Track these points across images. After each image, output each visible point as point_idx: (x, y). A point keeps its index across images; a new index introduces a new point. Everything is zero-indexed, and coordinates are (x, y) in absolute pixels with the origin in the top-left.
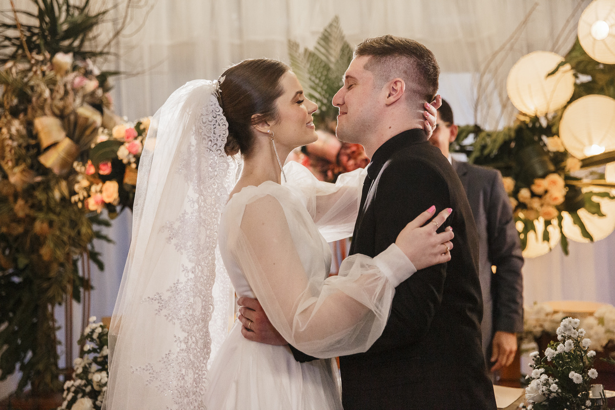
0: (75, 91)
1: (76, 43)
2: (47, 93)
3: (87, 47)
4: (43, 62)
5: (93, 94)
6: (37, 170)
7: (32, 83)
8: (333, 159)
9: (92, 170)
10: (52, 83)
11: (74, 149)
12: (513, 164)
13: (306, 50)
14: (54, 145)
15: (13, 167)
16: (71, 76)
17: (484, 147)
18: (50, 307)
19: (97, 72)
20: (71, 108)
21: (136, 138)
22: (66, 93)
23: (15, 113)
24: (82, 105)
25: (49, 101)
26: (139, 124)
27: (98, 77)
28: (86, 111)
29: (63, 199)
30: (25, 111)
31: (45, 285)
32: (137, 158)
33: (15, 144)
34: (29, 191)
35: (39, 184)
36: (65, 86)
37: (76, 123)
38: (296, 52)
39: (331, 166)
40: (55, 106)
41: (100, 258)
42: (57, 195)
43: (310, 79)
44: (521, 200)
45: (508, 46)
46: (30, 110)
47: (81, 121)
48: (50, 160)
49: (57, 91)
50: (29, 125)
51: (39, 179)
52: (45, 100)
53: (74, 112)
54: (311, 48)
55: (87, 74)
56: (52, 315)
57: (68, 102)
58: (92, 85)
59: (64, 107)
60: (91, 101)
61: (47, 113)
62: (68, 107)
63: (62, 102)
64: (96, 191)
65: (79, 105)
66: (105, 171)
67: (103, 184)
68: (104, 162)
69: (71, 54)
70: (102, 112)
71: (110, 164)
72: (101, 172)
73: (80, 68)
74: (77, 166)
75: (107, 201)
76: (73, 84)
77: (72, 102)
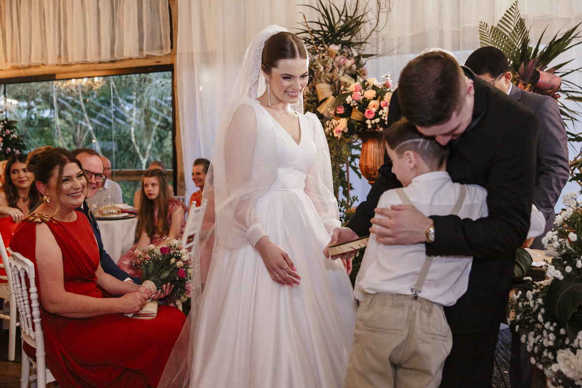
0: (340, 67)
2: (322, 69)
3: (354, 40)
4: (324, 52)
5: (350, 68)
14: (325, 100)
16: (338, 59)
19: (355, 54)
20: (336, 77)
22: (333, 68)
24: (344, 76)
25: (323, 73)
26: (365, 82)
27: (355, 58)
28: (346, 79)
30: (312, 81)
36: (333, 64)
37: (339, 85)
38: (485, 29)
40: (327, 76)
46: (314, 80)
47: (342, 84)
49: (328, 67)
50: (314, 89)
52: (321, 73)
53: (338, 80)
54: (495, 26)
55: (349, 56)
57: (335, 74)
58: (350, 63)
59: (332, 77)
60: (349, 73)
61: (323, 81)
62: (334, 77)
63: (331, 74)
64: (336, 124)
65: (341, 75)
66: (341, 111)
67: (340, 120)
68: (340, 106)
69: (340, 45)
70: (356, 79)
71: (343, 107)
72: (338, 112)
73: (345, 53)
74: (330, 110)
75: (341, 130)
76: (339, 62)
77: (337, 74)
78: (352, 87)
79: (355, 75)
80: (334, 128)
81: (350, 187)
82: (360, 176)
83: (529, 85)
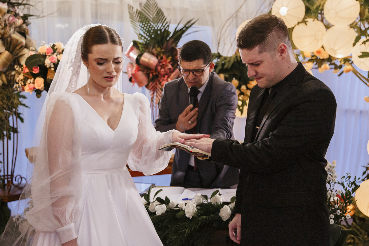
0: (11, 25)
5: (20, 27)
8: (154, 68)
9: (27, 70)
11: (11, 57)
12: (237, 73)
13: (137, 10)
16: (7, 16)
17: (223, 65)
19: (21, 15)
20: (8, 33)
21: (53, 53)
22: (6, 25)
24: (14, 33)
26: (54, 45)
27: (22, 17)
28: (17, 36)
29: (4, 84)
32: (56, 65)
36: (5, 21)
37: (11, 42)
38: (132, 11)
39: (152, 72)
41: (21, 116)
43: (140, 26)
44: (242, 91)
45: (235, 16)
47: (14, 41)
53: (10, 36)
54: (140, 9)
55: (16, 15)
57: (7, 31)
58: (19, 22)
59: (4, 33)
60: (19, 31)
62: (6, 33)
63: (3, 31)
64: (30, 82)
65: (12, 32)
66: (36, 71)
67: (35, 79)
68: (36, 67)
69: (7, 3)
70: (25, 37)
71: (39, 68)
72: (34, 72)
73: (12, 12)
74: (16, 67)
75: (37, 88)
76: (8, 20)
77: (9, 30)
78: (42, 49)
79: (24, 34)
80: (25, 85)
81: (15, 131)
82: (22, 120)
83: (170, 58)
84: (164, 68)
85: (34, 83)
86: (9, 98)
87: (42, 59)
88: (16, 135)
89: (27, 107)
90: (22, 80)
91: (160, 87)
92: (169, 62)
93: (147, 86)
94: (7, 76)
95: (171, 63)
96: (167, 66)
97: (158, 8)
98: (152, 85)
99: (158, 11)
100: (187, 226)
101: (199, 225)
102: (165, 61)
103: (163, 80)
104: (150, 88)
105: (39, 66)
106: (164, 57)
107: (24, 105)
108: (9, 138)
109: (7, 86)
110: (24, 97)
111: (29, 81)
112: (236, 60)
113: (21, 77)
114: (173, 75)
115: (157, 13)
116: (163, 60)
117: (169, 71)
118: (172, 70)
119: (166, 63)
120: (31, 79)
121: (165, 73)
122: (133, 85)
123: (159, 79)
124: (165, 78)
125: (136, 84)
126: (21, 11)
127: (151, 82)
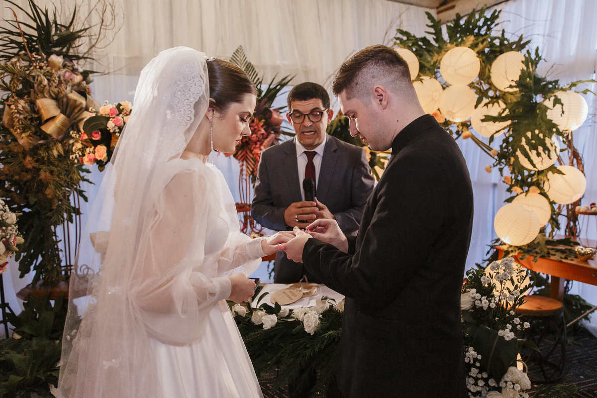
0: (67, 82)
1: (65, 50)
2: (45, 82)
3: (71, 52)
4: (41, 60)
5: (79, 84)
6: (40, 136)
7: (33, 74)
9: (86, 137)
10: (49, 75)
11: (67, 122)
14: (52, 118)
15: (21, 133)
16: (62, 72)
18: (52, 227)
19: (81, 70)
20: (63, 92)
21: (118, 115)
22: (60, 82)
23: (20, 95)
24: (71, 92)
25: (47, 87)
26: (119, 105)
27: (82, 73)
28: (74, 96)
29: (60, 156)
30: (29, 94)
31: (49, 214)
32: (121, 129)
33: (22, 117)
34: (34, 150)
35: (41, 145)
36: (59, 77)
37: (67, 103)
40: (52, 91)
41: (84, 193)
42: (55, 153)
46: (32, 93)
47: (71, 102)
48: (50, 129)
49: (54, 81)
50: (32, 104)
51: (41, 142)
52: (45, 86)
53: (67, 97)
55: (74, 71)
56: (55, 233)
57: (61, 89)
58: (78, 78)
59: (59, 92)
60: (77, 90)
61: (46, 96)
62: (61, 92)
63: (57, 89)
64: (90, 152)
65: (69, 91)
66: (96, 137)
67: (95, 147)
68: (96, 132)
69: (62, 56)
70: (86, 98)
71: (100, 133)
72: (94, 139)
73: (69, 66)
74: (73, 133)
75: (99, 159)
76: (64, 76)
77: (64, 89)
78: (105, 109)
79: (84, 93)
80: (84, 155)
81: (77, 212)
82: (86, 199)
83: (263, 120)
84: (256, 134)
85: (94, 153)
86: (68, 173)
87: (104, 122)
88: (78, 216)
89: (91, 183)
90: (79, 149)
91: (251, 156)
92: (262, 126)
93: (235, 156)
94: (63, 146)
95: (264, 127)
96: (259, 130)
97: (247, 62)
98: (241, 153)
99: (248, 65)
100: (308, 346)
101: (325, 343)
102: (257, 125)
103: (255, 148)
104: (239, 157)
105: (101, 130)
106: (255, 120)
107: (87, 181)
108: (70, 219)
109: (65, 157)
110: (88, 171)
111: (88, 150)
112: (339, 124)
113: (79, 145)
114: (266, 142)
115: (246, 67)
116: (254, 124)
117: (261, 137)
118: (265, 136)
119: (258, 127)
120: (91, 148)
121: (257, 139)
122: (219, 154)
123: (249, 146)
124: (257, 146)
125: (222, 154)
126: (81, 66)
127: (240, 150)
